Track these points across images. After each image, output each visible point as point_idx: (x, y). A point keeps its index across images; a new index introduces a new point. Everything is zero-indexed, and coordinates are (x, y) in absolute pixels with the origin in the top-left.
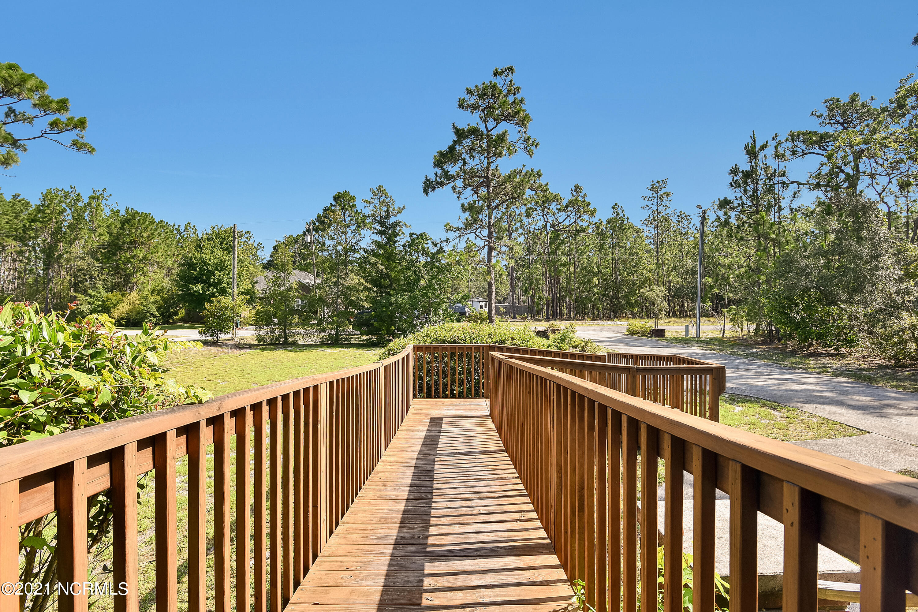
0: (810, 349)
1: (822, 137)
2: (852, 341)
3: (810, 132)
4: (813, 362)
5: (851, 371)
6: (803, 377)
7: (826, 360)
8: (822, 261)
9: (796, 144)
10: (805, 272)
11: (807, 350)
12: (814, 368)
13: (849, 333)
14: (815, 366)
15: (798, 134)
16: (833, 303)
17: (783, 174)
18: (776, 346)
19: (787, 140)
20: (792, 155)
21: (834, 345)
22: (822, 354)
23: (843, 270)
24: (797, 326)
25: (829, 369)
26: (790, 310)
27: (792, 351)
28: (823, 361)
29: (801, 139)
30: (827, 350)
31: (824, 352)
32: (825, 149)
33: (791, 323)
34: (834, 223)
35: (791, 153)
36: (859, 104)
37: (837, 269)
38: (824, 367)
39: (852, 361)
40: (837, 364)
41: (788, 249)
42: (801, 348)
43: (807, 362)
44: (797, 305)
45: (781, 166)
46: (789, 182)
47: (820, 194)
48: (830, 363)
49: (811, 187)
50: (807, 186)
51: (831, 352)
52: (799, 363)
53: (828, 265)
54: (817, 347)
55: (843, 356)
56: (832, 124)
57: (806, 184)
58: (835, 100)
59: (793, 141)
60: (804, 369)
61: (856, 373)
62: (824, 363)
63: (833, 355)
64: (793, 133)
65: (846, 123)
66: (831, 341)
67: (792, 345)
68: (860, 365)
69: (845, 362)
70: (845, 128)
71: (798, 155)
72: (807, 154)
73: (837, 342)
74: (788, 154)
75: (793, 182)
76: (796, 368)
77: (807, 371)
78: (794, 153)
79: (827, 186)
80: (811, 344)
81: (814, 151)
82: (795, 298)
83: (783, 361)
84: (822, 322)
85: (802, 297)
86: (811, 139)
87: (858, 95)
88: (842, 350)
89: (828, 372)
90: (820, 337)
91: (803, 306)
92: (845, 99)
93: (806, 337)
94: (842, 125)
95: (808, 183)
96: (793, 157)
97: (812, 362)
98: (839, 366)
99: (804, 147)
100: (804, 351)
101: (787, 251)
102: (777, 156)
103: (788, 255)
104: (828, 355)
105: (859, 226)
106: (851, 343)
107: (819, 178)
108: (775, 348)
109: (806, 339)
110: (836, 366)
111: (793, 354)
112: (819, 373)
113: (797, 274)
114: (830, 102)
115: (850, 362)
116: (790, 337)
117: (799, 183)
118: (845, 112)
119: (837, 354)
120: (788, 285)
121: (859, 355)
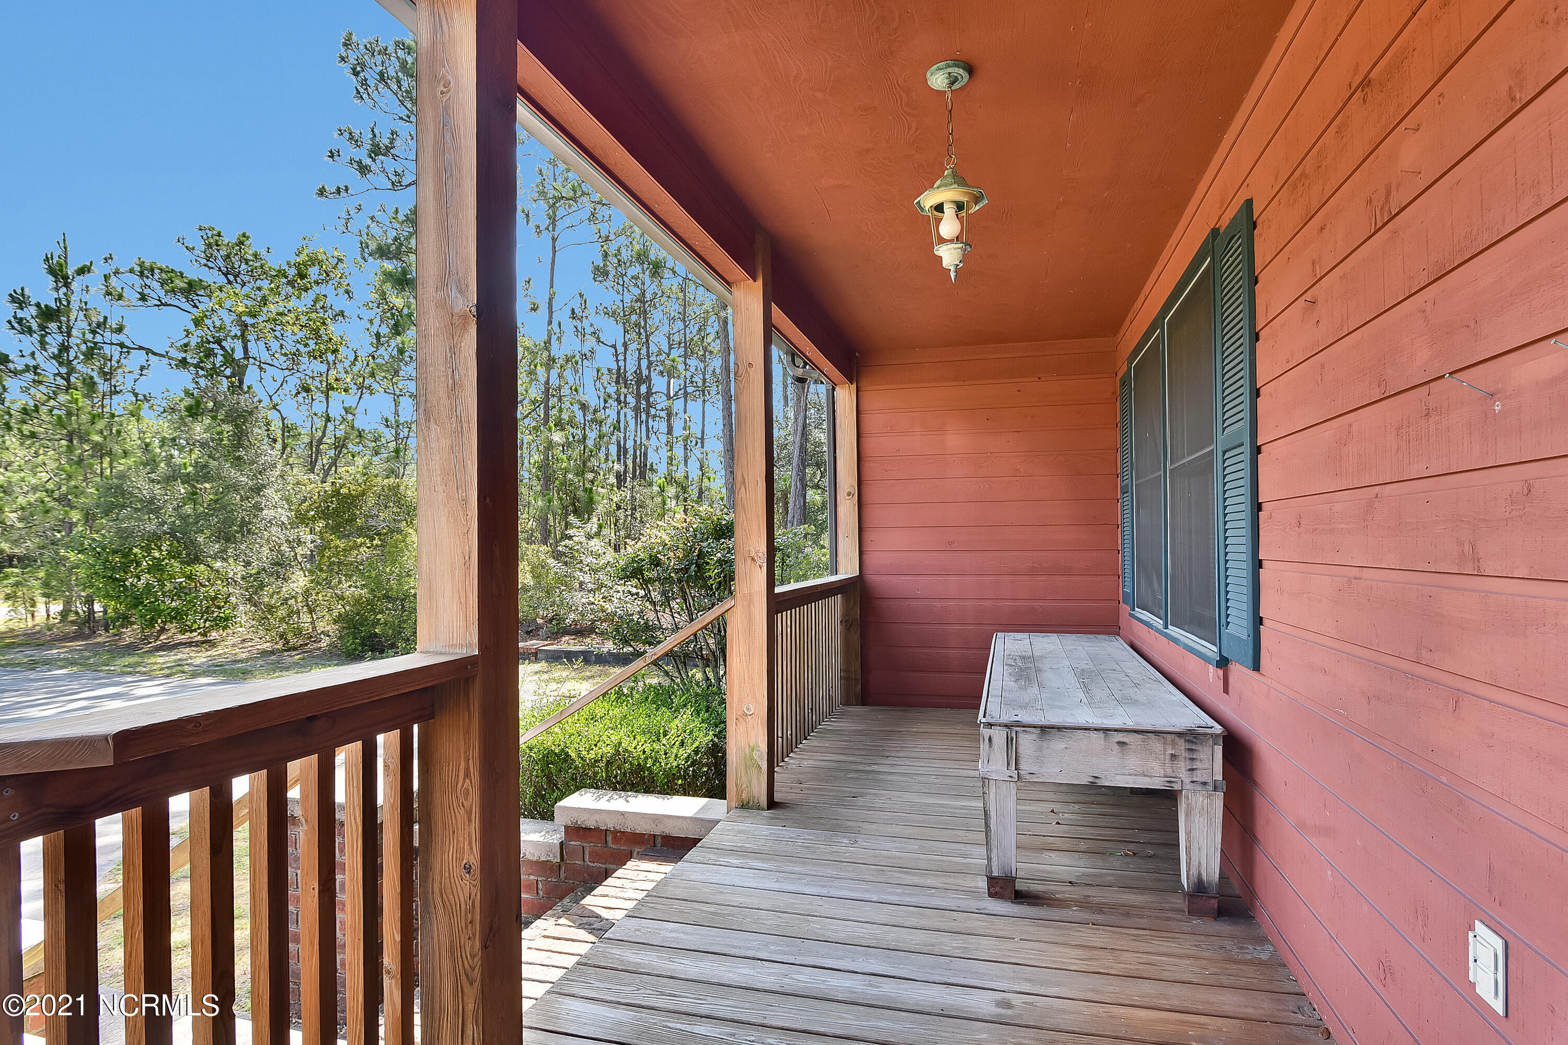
0: (161, 638)
1: (190, 284)
2: (226, 619)
3: (173, 271)
4: (162, 659)
5: (221, 666)
6: (138, 687)
7: (182, 654)
8: (182, 489)
9: (148, 282)
10: (151, 506)
11: (155, 641)
12: (162, 669)
13: (223, 607)
14: (164, 666)
15: (151, 266)
16: (195, 559)
17: (120, 330)
18: (99, 640)
19: (132, 271)
20: (140, 299)
21: (199, 628)
22: (181, 644)
23: (218, 505)
24: (137, 601)
25: (186, 668)
26: (126, 572)
27: (128, 646)
28: (180, 656)
29: (156, 277)
30: (190, 638)
31: (184, 641)
32: (195, 306)
33: (127, 596)
34: (199, 429)
35: (139, 296)
36: (250, 252)
37: (209, 505)
38: (179, 665)
39: (227, 650)
40: (200, 658)
41: (122, 465)
42: (145, 639)
43: (152, 660)
44: (138, 564)
45: (115, 313)
46: (132, 346)
47: (184, 379)
48: (191, 658)
49: (173, 363)
50: (166, 361)
51: (196, 639)
52: (138, 664)
53: (193, 497)
54: (173, 632)
55: (212, 644)
56: (210, 268)
57: (163, 356)
58: (215, 232)
59: (142, 275)
60: (144, 673)
61: (226, 667)
62: (180, 660)
63: (197, 644)
64: (143, 262)
65: (231, 274)
66: (195, 622)
67: (130, 634)
68: (236, 654)
69: (215, 653)
70: (230, 282)
71: (149, 303)
72: (166, 305)
73: (205, 622)
74: (132, 296)
75: (141, 348)
76: (130, 673)
77: (149, 676)
78: (143, 298)
79: (197, 366)
80: (163, 630)
81: (176, 303)
82: (135, 550)
83: (107, 665)
84: (180, 591)
85: (148, 549)
86: (172, 282)
87: (248, 238)
88: (214, 635)
89: (183, 672)
90: (177, 616)
91: (148, 564)
92: (229, 238)
93: (152, 618)
94: (226, 275)
95: (166, 355)
96: (141, 303)
97: (160, 660)
98: (205, 660)
99: (162, 293)
100: (151, 643)
101: (121, 468)
102: (112, 294)
103: (122, 476)
104: (189, 644)
105: (240, 438)
106: (224, 622)
107: (186, 351)
108: (98, 643)
109: (152, 621)
110: (198, 661)
111: (131, 649)
112: (168, 676)
113: (137, 510)
114: (207, 231)
115: (221, 652)
116: (125, 620)
117: (149, 351)
118: (228, 256)
119: (203, 642)
120: (120, 530)
121: (237, 640)
